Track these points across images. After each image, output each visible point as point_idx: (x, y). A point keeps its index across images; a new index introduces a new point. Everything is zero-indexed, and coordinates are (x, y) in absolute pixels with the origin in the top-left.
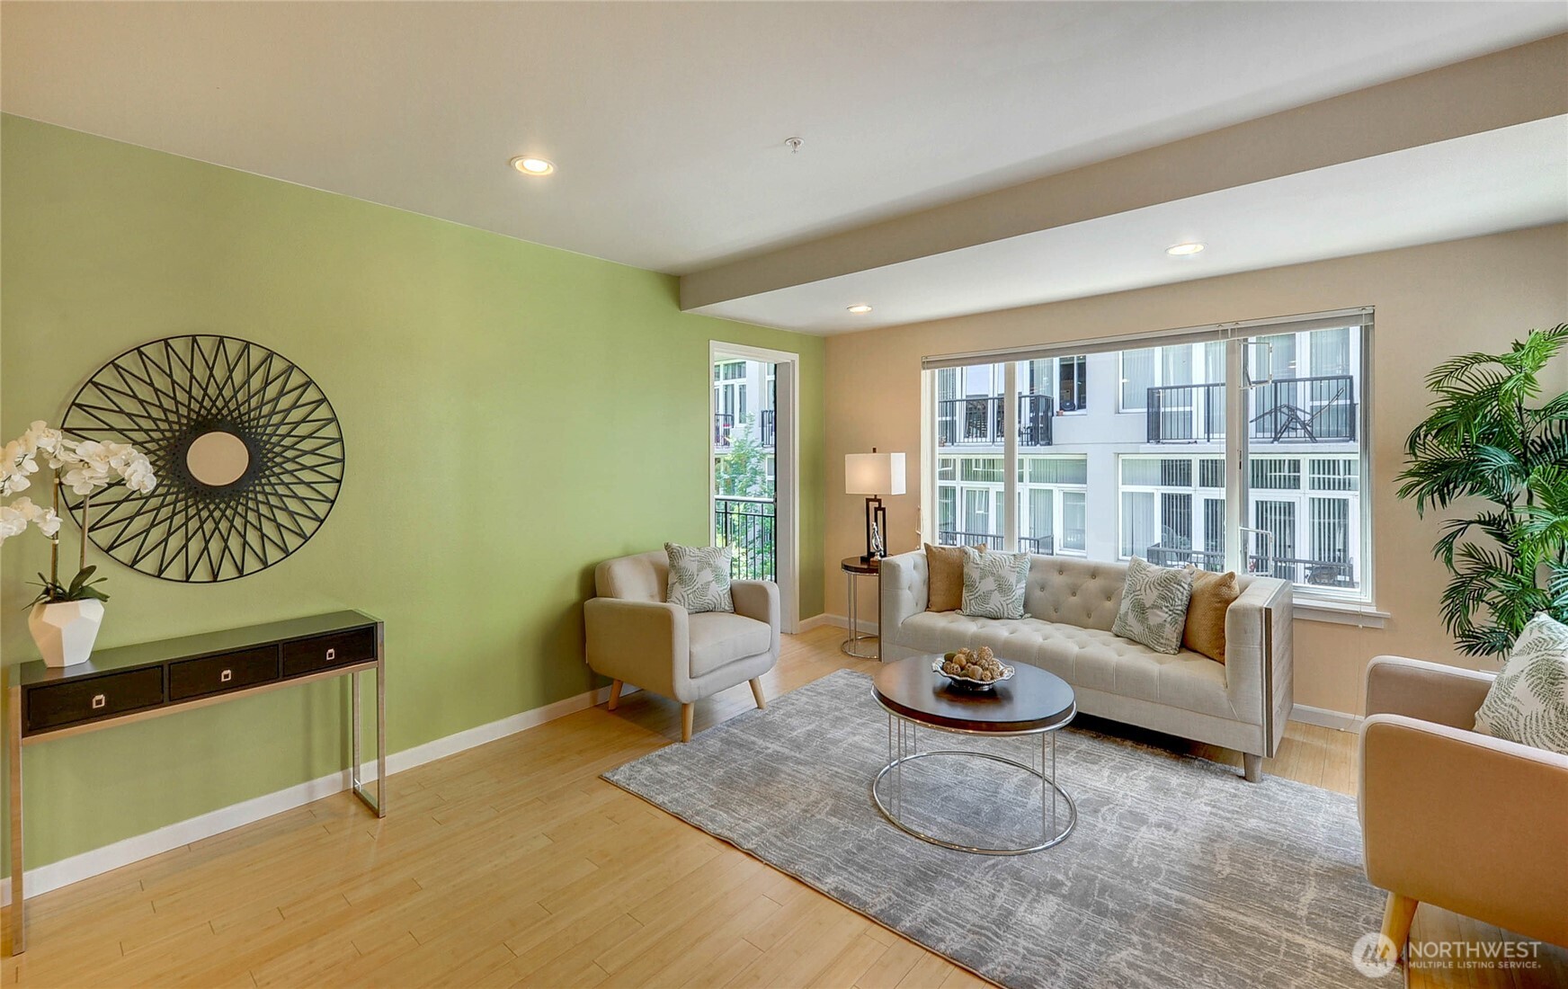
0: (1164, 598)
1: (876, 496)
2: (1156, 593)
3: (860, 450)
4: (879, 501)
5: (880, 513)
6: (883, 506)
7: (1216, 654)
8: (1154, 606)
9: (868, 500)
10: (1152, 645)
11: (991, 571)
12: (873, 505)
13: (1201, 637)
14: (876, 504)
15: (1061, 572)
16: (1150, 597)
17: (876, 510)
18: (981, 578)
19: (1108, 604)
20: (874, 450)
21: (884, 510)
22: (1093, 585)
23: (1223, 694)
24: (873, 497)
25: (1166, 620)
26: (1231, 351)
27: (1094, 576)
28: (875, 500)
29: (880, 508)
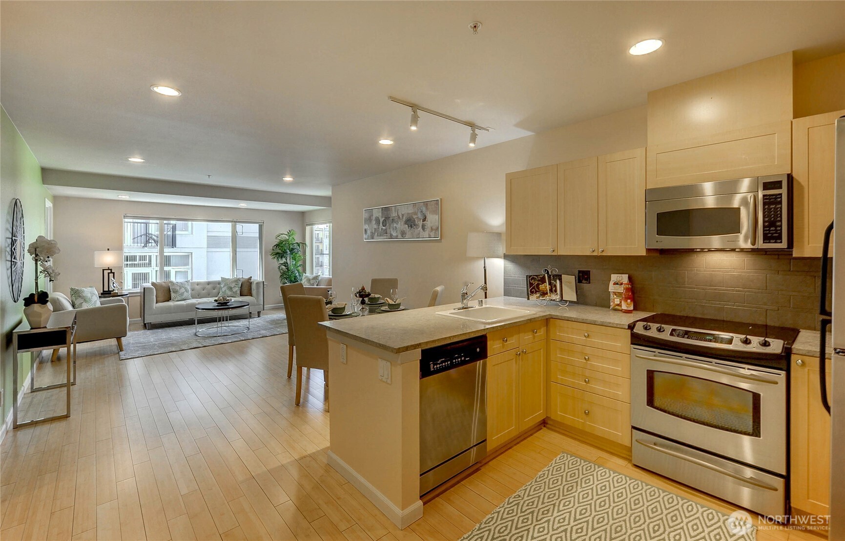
0: (236, 285)
1: (109, 267)
3: (101, 249)
4: (111, 270)
5: (111, 275)
6: (113, 271)
7: (251, 295)
8: (234, 287)
9: (103, 270)
10: (233, 296)
11: (182, 286)
12: (106, 272)
13: (246, 291)
14: (110, 271)
15: (197, 285)
16: (233, 285)
17: (109, 273)
18: (180, 289)
20: (108, 249)
21: (114, 273)
22: (209, 287)
24: (107, 268)
25: (237, 289)
26: (233, 226)
27: (208, 284)
28: (109, 269)
29: (111, 272)
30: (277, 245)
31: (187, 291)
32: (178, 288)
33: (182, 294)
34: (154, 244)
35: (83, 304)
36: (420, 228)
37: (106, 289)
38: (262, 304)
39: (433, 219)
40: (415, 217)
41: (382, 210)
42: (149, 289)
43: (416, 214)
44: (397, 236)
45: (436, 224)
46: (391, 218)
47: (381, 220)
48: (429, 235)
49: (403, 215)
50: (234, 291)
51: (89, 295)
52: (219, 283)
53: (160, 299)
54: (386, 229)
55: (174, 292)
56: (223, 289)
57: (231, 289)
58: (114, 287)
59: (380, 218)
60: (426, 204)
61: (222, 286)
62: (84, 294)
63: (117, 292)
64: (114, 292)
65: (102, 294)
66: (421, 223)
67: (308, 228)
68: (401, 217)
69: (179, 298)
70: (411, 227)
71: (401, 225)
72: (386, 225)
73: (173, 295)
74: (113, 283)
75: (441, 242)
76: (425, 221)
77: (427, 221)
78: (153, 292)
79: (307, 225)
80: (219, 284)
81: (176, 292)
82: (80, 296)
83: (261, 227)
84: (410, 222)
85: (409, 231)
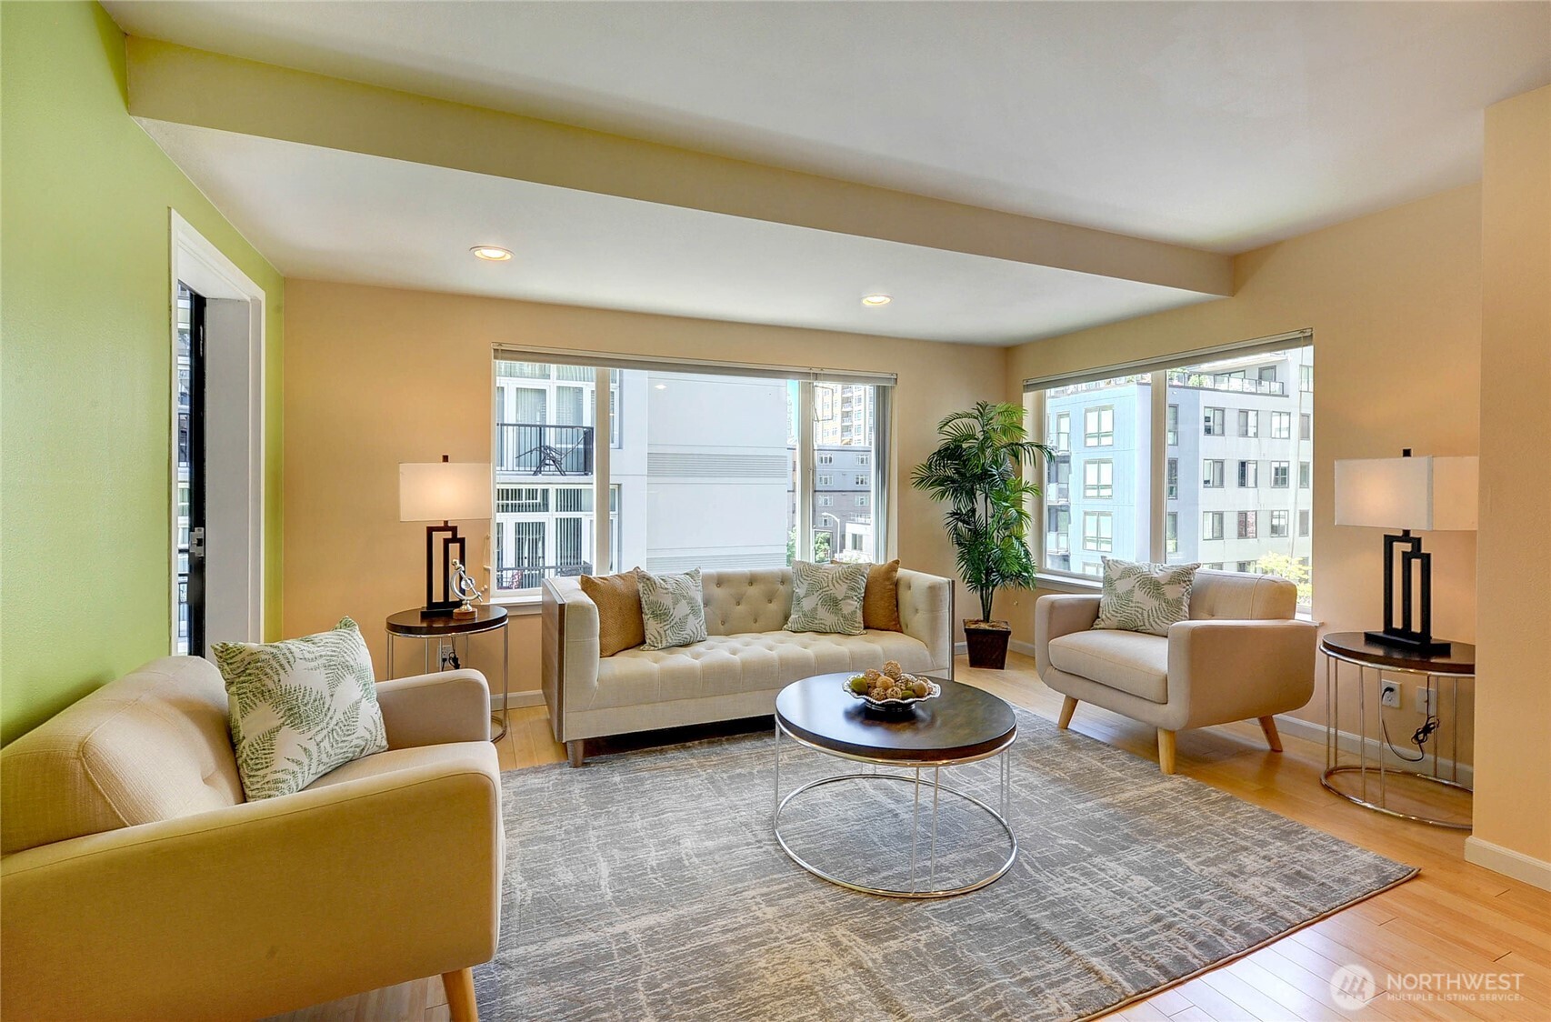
0: (853, 589)
1: (446, 522)
2: (845, 586)
3: (419, 457)
4: (454, 530)
5: (454, 548)
6: (459, 536)
8: (847, 597)
9: (430, 530)
10: (848, 630)
11: (678, 593)
12: (439, 538)
13: (880, 614)
14: (449, 535)
15: (720, 586)
16: (840, 590)
17: (447, 542)
18: (671, 601)
19: (773, 606)
20: (446, 459)
21: (462, 541)
22: (753, 591)
23: (928, 653)
24: (442, 525)
25: (853, 606)
26: (804, 390)
27: (751, 584)
28: (446, 528)
29: (455, 539)
31: (694, 611)
32: (667, 601)
33: (682, 623)
34: (553, 468)
35: (279, 736)
37: (438, 597)
42: (580, 609)
50: (845, 612)
52: (784, 580)
53: (614, 641)
55: (655, 616)
56: (807, 604)
57: (833, 603)
58: (463, 592)
61: (800, 591)
62: (290, 680)
63: (471, 609)
64: (463, 608)
65: (424, 616)
67: (1029, 399)
69: (671, 639)
73: (652, 627)
74: (461, 578)
78: (591, 621)
79: (1028, 388)
80: (783, 582)
81: (662, 615)
83: (880, 394)
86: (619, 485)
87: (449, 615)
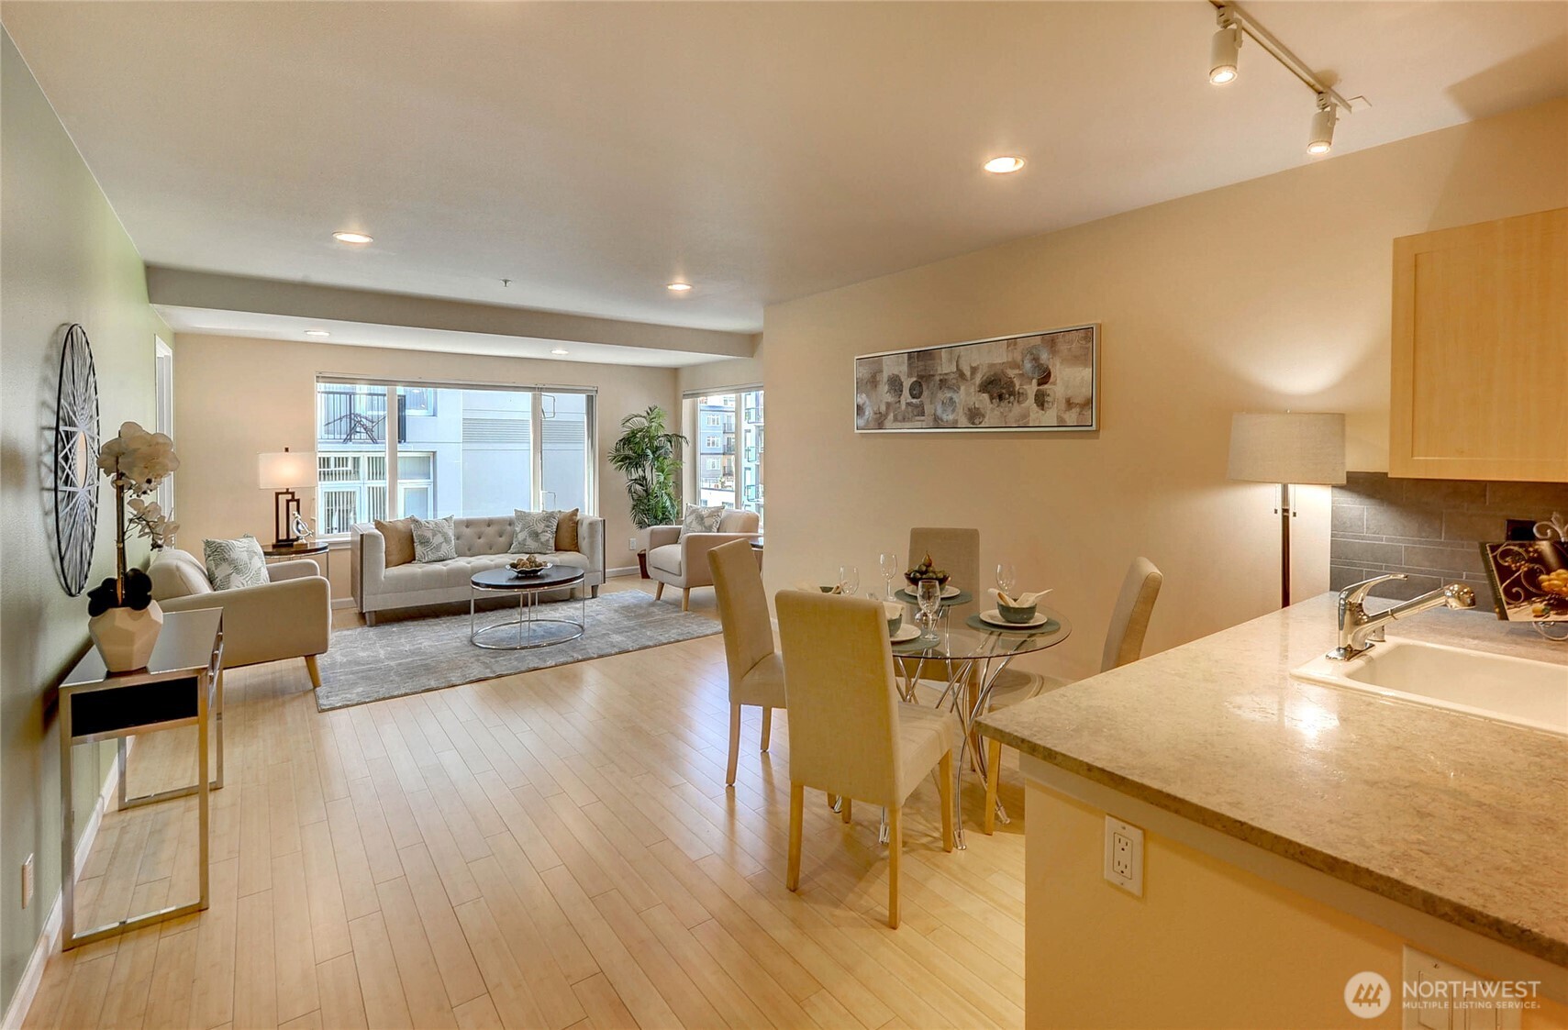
0: (548, 526)
1: (288, 489)
2: (544, 525)
3: (270, 449)
4: (293, 494)
5: (293, 505)
6: (296, 498)
7: (576, 548)
8: (543, 531)
9: (277, 494)
10: (544, 552)
11: (437, 530)
12: (283, 499)
13: (566, 541)
14: (289, 497)
15: (467, 527)
16: (540, 527)
17: (288, 501)
18: (434, 536)
19: (501, 539)
20: (287, 450)
21: (298, 501)
22: (490, 529)
23: (588, 562)
24: (285, 491)
25: (548, 537)
26: (535, 398)
27: (489, 526)
28: (287, 492)
29: (293, 500)
30: (627, 441)
31: (447, 540)
32: (429, 534)
33: (438, 548)
34: (364, 436)
35: (232, 578)
36: (1030, 402)
37: (283, 536)
38: (601, 569)
39: (1070, 378)
40: (1012, 373)
41: (909, 358)
42: (371, 536)
43: (1015, 365)
44: (956, 421)
45: (1084, 390)
46: (938, 378)
47: (907, 383)
48: (1060, 418)
49: (974, 370)
50: (542, 540)
51: (244, 556)
52: (511, 523)
53: (394, 558)
54: (922, 405)
55: (421, 543)
56: (521, 537)
57: (535, 535)
58: (299, 531)
59: (903, 378)
60: (1051, 340)
61: (518, 529)
62: (234, 555)
63: (305, 542)
64: (300, 541)
65: (274, 546)
66: (1032, 388)
67: (686, 404)
68: (968, 374)
69: (432, 556)
70: (1001, 397)
71: (968, 394)
72: (921, 393)
73: (419, 550)
74: (298, 523)
75: (1098, 438)
76: (1046, 383)
77: (1054, 384)
78: (380, 544)
79: (686, 396)
80: (510, 525)
81: (425, 542)
82: (225, 560)
83: (590, 400)
84: (998, 388)
85: (993, 410)
86: (434, 453)
87: (291, 546)
